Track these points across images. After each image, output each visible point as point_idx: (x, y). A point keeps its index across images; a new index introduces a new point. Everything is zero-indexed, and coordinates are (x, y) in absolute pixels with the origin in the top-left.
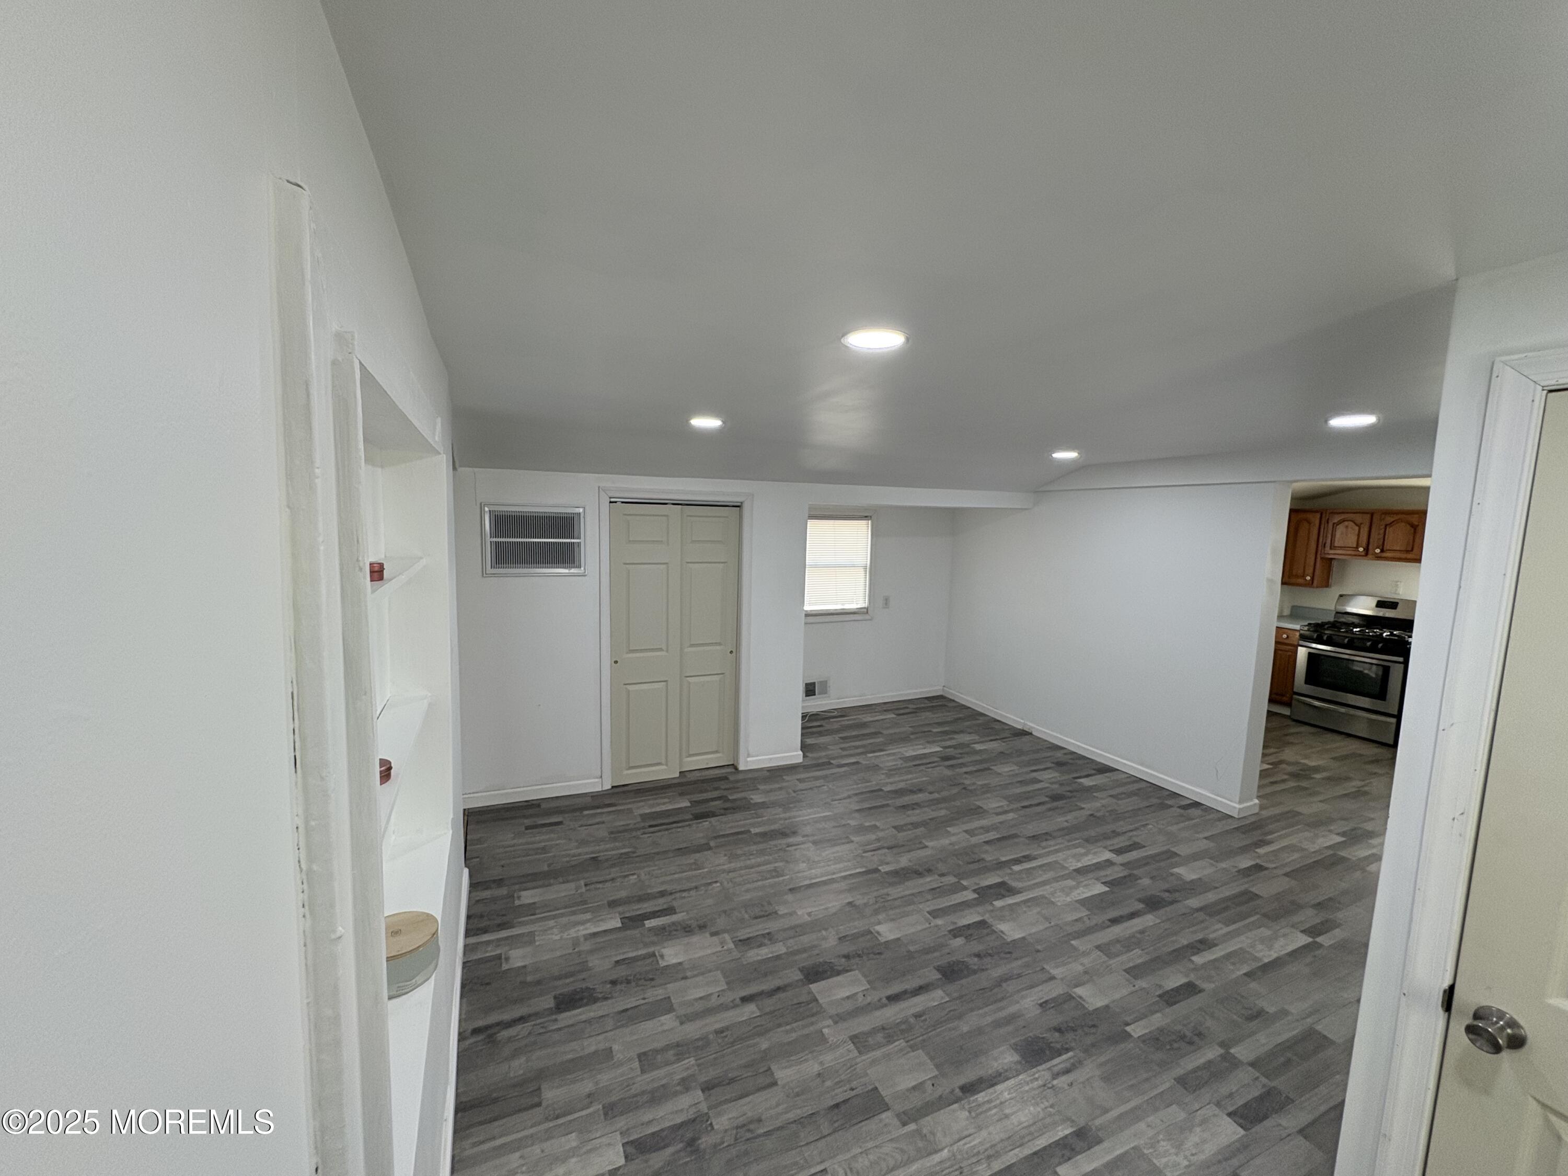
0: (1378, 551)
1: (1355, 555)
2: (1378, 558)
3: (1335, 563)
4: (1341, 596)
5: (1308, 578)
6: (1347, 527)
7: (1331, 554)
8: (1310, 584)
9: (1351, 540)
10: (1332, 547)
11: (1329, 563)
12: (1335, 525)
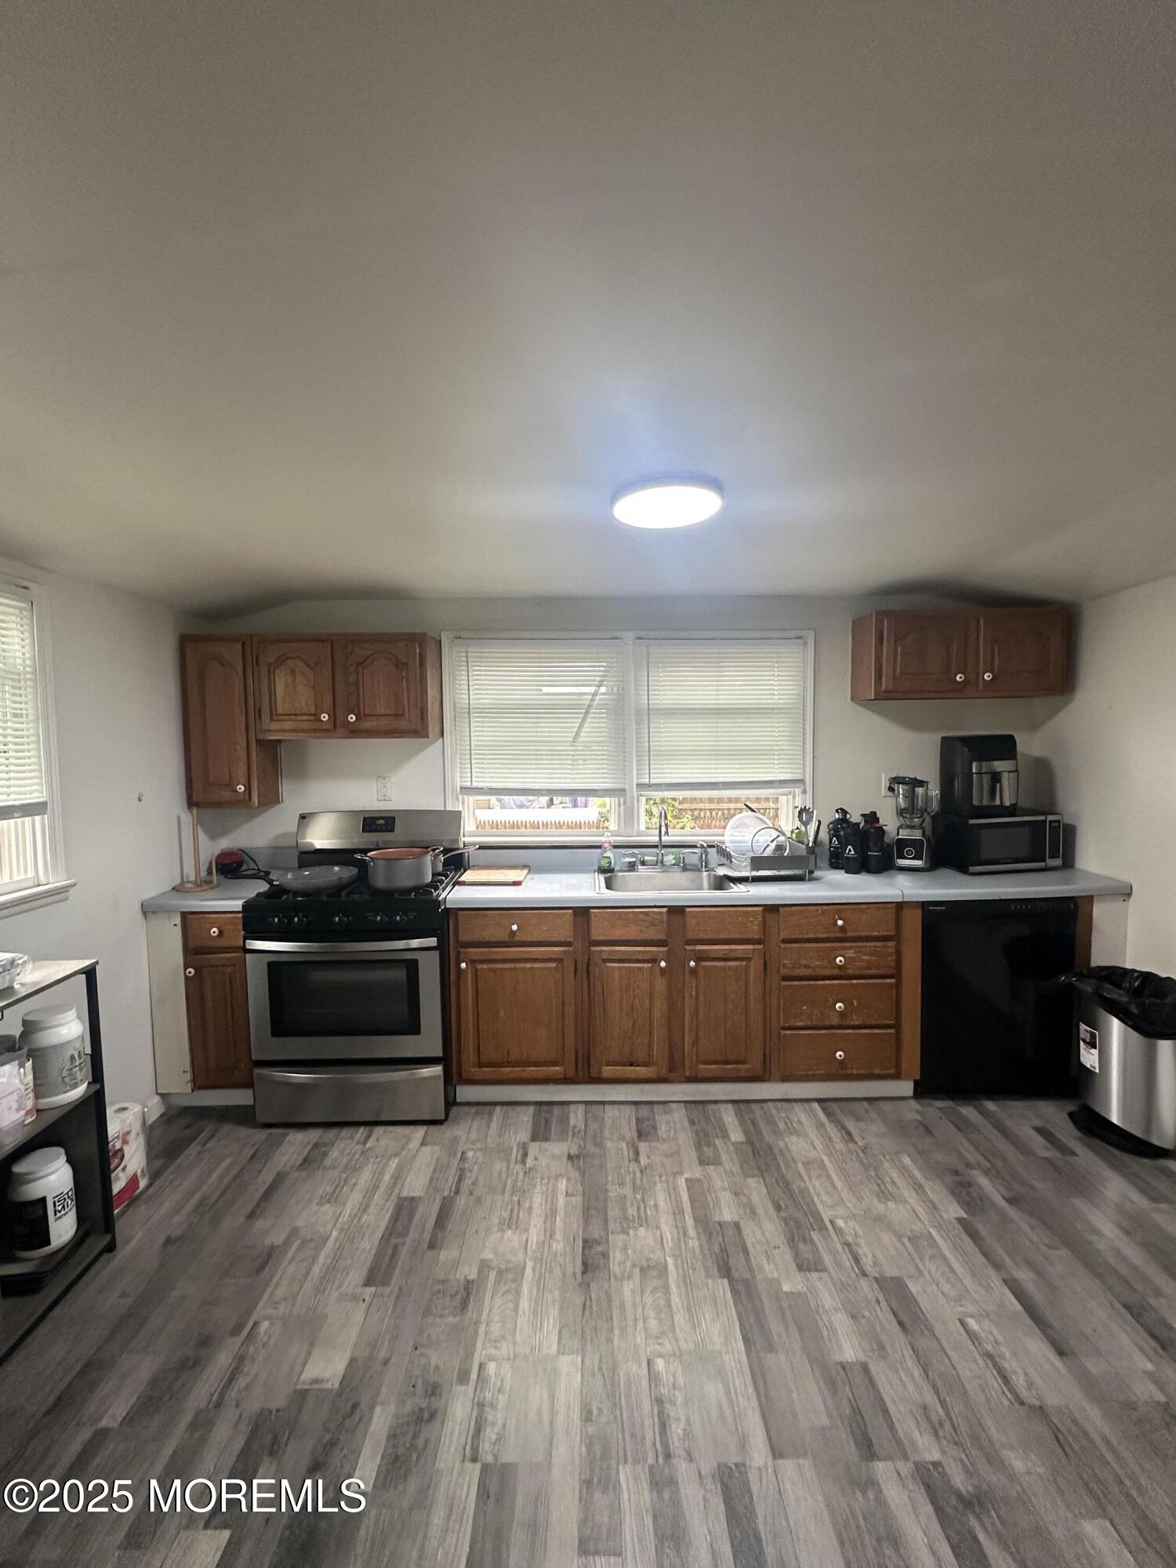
0: (352, 718)
1: (315, 730)
2: (354, 732)
3: (283, 752)
4: (303, 817)
5: (241, 788)
6: (293, 671)
7: (274, 730)
8: (244, 802)
9: (304, 699)
10: (274, 716)
11: (271, 750)
12: (272, 669)
